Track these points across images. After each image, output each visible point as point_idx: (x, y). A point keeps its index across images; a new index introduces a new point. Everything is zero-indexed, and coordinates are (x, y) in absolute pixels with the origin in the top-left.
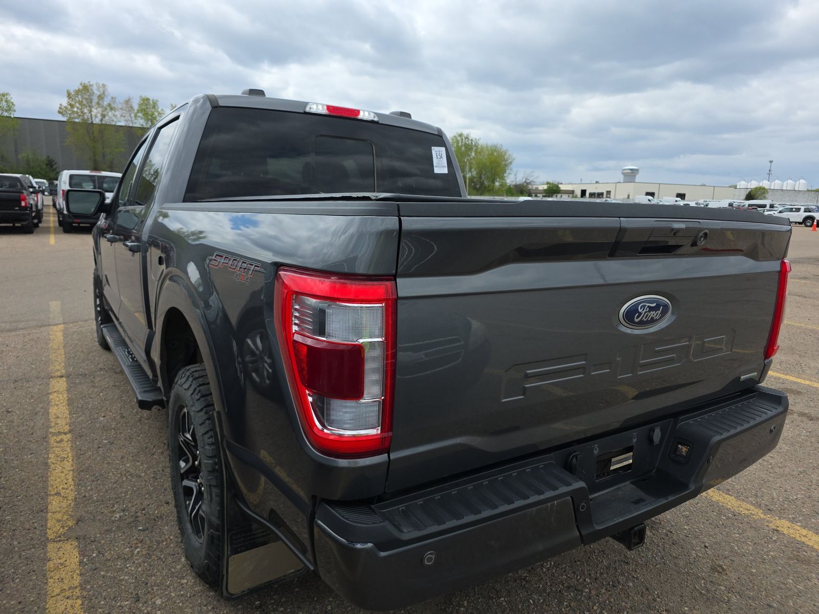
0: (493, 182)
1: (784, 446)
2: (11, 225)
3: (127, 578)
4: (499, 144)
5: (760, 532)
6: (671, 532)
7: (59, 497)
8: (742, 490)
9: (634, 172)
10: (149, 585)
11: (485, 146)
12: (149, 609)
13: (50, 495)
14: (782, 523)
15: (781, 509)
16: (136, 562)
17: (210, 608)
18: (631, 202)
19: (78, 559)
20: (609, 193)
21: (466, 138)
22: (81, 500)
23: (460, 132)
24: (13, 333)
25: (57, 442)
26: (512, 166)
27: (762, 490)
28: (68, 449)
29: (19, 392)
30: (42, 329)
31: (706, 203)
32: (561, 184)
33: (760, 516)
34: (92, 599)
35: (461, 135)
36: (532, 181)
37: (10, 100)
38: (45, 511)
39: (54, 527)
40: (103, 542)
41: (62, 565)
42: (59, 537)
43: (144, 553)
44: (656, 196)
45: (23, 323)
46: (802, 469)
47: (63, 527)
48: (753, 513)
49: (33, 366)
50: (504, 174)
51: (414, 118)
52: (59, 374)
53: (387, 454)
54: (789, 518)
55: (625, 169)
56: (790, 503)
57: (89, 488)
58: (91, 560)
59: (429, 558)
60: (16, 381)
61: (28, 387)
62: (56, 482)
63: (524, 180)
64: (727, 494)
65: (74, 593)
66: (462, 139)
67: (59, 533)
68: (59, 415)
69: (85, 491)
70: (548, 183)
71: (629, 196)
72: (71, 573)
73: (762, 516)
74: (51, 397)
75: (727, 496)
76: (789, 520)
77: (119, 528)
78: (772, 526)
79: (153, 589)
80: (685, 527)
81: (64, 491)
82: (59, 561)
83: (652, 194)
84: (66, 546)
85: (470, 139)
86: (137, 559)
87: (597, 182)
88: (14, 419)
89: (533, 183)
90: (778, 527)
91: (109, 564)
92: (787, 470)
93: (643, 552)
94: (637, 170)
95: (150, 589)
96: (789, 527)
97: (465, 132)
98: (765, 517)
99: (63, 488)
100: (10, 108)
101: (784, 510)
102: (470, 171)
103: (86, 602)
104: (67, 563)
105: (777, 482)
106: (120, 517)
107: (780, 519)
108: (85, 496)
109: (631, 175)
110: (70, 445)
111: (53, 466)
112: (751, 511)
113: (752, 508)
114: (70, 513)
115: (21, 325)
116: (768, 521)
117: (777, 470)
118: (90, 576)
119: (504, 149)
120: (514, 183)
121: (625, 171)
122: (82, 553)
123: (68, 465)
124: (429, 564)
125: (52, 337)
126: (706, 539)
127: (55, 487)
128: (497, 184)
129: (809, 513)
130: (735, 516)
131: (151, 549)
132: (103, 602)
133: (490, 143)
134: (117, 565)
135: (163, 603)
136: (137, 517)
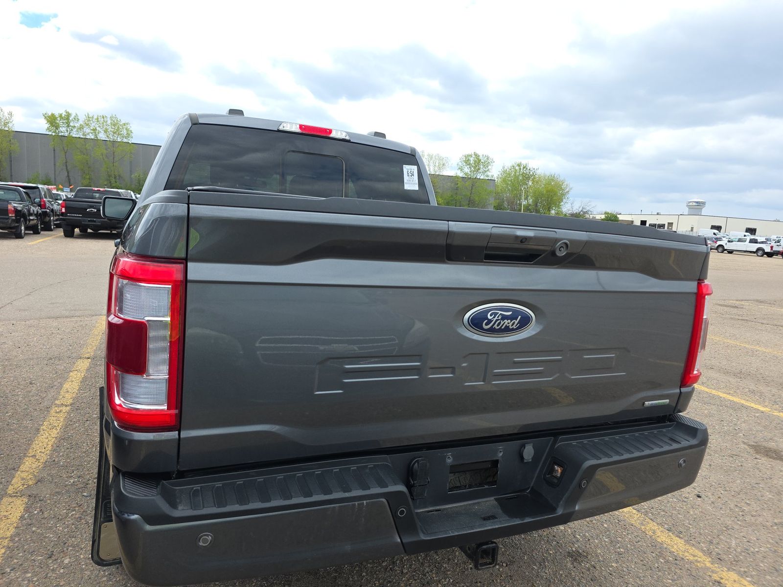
0: (549, 210)
1: (768, 494)
2: (109, 232)
3: (51, 536)
4: (556, 174)
5: (698, 581)
6: (595, 568)
7: (33, 459)
8: (696, 535)
9: (700, 205)
10: (67, 544)
11: (542, 175)
12: (55, 566)
13: (27, 456)
14: (729, 575)
15: (735, 561)
16: (67, 523)
17: (106, 574)
18: (694, 234)
19: (20, 514)
20: (670, 224)
21: (524, 168)
22: (50, 464)
23: (518, 161)
24: (68, 319)
25: (56, 413)
26: (568, 196)
27: (721, 537)
28: (62, 420)
29: (48, 369)
30: (94, 318)
31: (777, 239)
32: (620, 214)
33: (705, 564)
34: (14, 550)
35: (519, 165)
36: (589, 210)
37: (129, 129)
38: (17, 469)
39: (17, 483)
40: (49, 502)
41: (5, 517)
42: (17, 493)
43: (77, 516)
44: (723, 230)
45: (81, 312)
46: (779, 521)
47: (23, 485)
48: (699, 559)
49: (70, 348)
50: (560, 203)
51: (388, 138)
52: (87, 356)
53: (177, 432)
54: (740, 571)
55: (691, 202)
56: (748, 555)
57: (61, 454)
58: (30, 517)
59: (207, 539)
60: (51, 359)
61: (57, 365)
62: (38, 446)
63: (580, 210)
64: (677, 536)
65: (3, 543)
66: (520, 169)
67: (18, 489)
68: (69, 390)
69: (57, 456)
70: (606, 213)
71: (692, 228)
72: (9, 525)
73: (708, 565)
74: (71, 374)
75: (677, 538)
76: (739, 573)
77: (68, 491)
78: (715, 577)
79: (67, 549)
80: (613, 564)
81: (40, 454)
82: (5, 514)
83: (719, 228)
84: (17, 501)
85: (528, 168)
86: (68, 521)
87: (658, 214)
88: (32, 390)
89: (590, 213)
90: (722, 579)
91: (43, 521)
92: (760, 519)
93: (554, 583)
94: (704, 203)
95: (65, 549)
96: (735, 581)
97: (524, 162)
98: (711, 566)
99: (40, 452)
100: (128, 135)
101: (737, 561)
102: (526, 199)
103: (8, 552)
104: (10, 516)
105: (742, 530)
106: (74, 482)
107: (729, 570)
108: (54, 461)
109: (697, 208)
110: (65, 416)
111: (42, 432)
112: (696, 558)
113: (701, 554)
114: (35, 474)
115: (77, 314)
116: (713, 572)
117: (748, 518)
118: (23, 530)
119: (562, 178)
120: (570, 212)
121: (691, 204)
122: (27, 510)
123: (55, 433)
124: (204, 545)
125: (97, 325)
126: (631, 580)
127: (35, 450)
128: (553, 212)
129: (766, 569)
130: (676, 560)
131: (84, 514)
132: (21, 554)
133: (548, 174)
134: (50, 524)
135: (69, 562)
136: (87, 484)
